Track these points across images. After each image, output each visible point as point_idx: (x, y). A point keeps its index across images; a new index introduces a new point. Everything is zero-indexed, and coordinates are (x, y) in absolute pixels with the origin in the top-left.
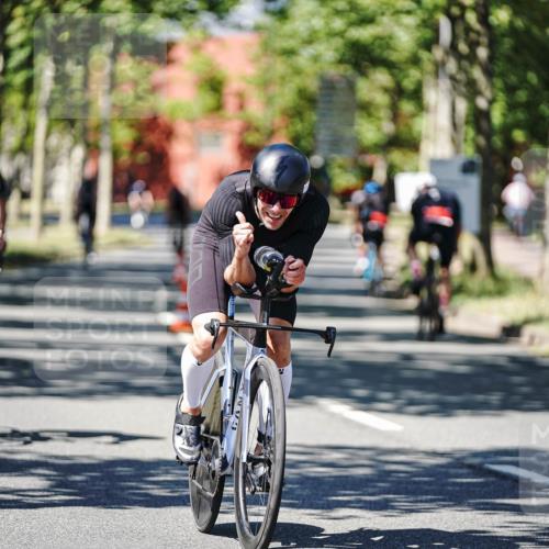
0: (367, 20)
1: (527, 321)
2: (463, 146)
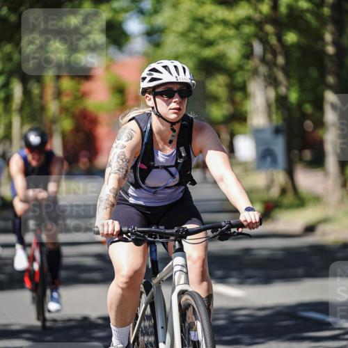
1: (320, 222)
2: (274, 117)
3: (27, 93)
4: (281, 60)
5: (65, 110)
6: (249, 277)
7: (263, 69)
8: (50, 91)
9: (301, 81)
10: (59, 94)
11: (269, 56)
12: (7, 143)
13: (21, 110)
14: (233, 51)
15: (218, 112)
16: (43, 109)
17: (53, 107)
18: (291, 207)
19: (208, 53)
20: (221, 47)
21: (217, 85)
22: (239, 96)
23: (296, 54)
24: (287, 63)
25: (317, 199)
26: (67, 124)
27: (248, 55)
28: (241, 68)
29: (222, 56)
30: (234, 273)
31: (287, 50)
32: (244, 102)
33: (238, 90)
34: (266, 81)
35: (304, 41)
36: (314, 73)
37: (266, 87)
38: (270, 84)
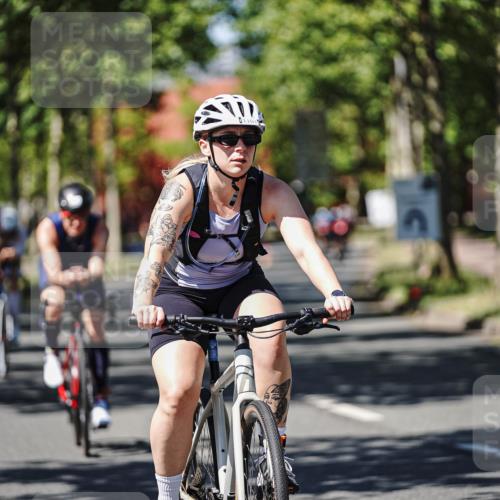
0: (331, 59)
1: (488, 315)
2: (423, 164)
3: (68, 129)
4: (433, 83)
5: (123, 154)
6: (388, 394)
7: (407, 96)
8: (101, 127)
9: (462, 113)
10: (114, 131)
11: (416, 78)
12: (40, 202)
13: (60, 154)
14: (364, 70)
15: (342, 157)
16: (92, 152)
17: (106, 150)
18: (448, 293)
19: (329, 72)
20: (348, 63)
21: (342, 118)
22: (373, 134)
23: (456, 74)
24: (442, 87)
25: (485, 282)
26: (126, 174)
27: (386, 76)
28: (376, 93)
29: (349, 77)
30: (366, 389)
31: (441, 68)
32: (382, 143)
33: (372, 125)
34: (411, 112)
35: (465, 55)
36: (481, 101)
37: (411, 121)
38: (418, 118)
